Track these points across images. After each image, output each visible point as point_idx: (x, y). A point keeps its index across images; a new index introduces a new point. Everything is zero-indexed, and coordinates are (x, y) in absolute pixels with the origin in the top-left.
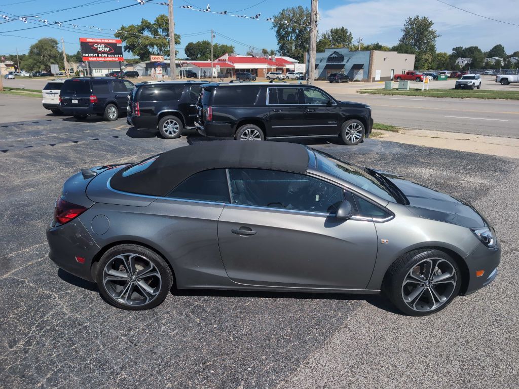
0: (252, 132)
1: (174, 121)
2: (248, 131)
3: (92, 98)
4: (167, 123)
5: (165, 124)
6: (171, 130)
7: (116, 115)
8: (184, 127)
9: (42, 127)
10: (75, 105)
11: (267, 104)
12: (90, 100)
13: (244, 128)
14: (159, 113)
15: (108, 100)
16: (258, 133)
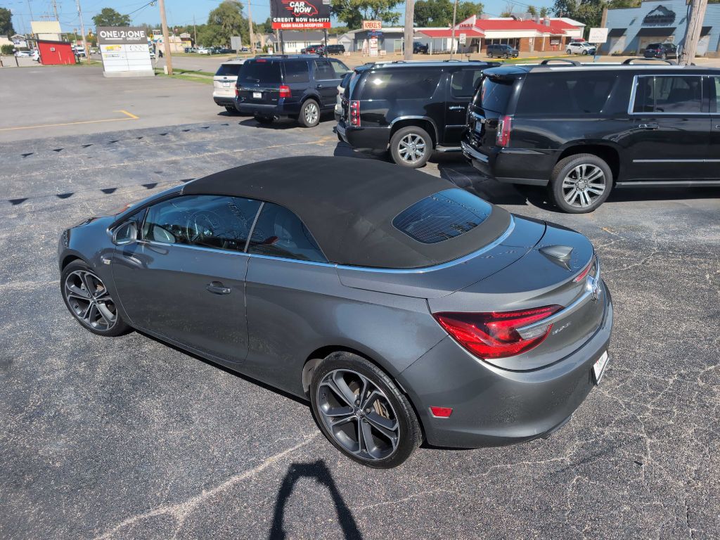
0: (589, 170)
1: (419, 137)
2: (581, 168)
3: (283, 90)
4: (406, 140)
5: (402, 142)
6: (412, 153)
7: (316, 117)
8: (434, 147)
9: (208, 136)
10: (257, 101)
11: (631, 111)
12: (279, 93)
13: (574, 162)
14: (393, 122)
15: (308, 92)
16: (601, 174)
